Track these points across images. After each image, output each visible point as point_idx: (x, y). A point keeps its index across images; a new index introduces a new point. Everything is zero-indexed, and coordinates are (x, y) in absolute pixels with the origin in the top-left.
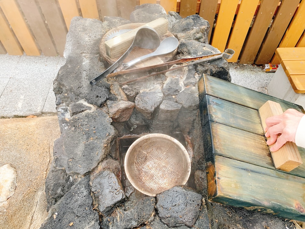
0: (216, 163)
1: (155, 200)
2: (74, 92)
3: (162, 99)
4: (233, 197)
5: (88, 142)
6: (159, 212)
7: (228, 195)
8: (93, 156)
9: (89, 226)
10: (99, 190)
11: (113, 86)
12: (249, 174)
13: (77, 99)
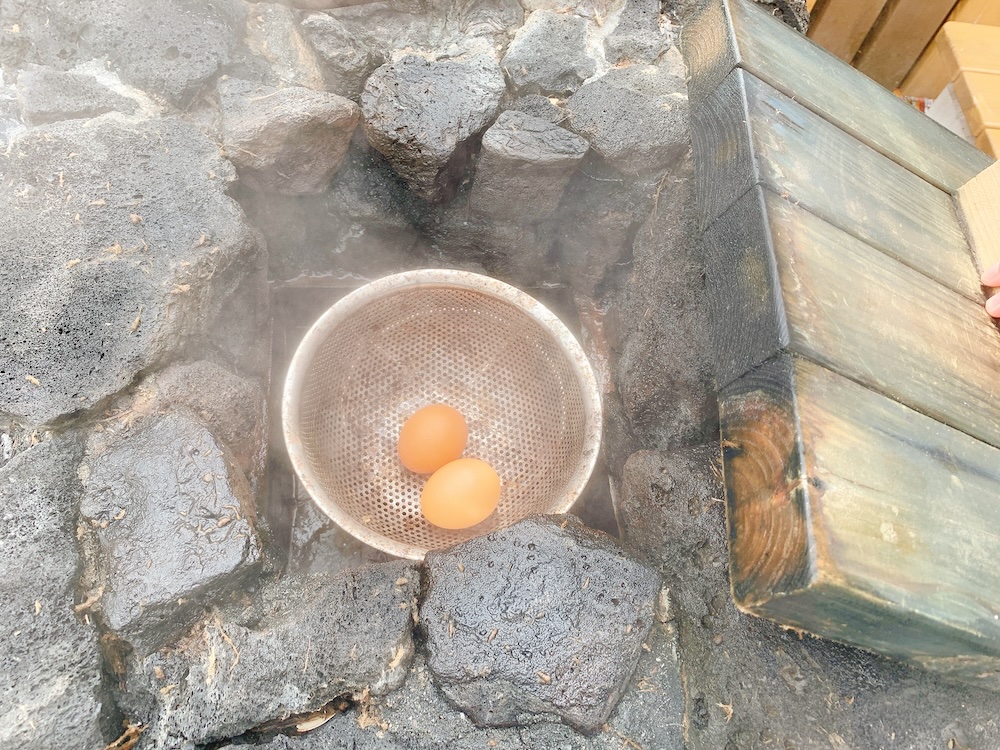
0: (799, 401)
1: (417, 580)
2: (52, 15)
3: (495, 104)
4: (892, 597)
5: (94, 262)
6: (430, 646)
7: (867, 583)
8: (115, 336)
9: (36, 706)
10: (123, 512)
11: (260, 18)
12: (955, 479)
13: (68, 56)
